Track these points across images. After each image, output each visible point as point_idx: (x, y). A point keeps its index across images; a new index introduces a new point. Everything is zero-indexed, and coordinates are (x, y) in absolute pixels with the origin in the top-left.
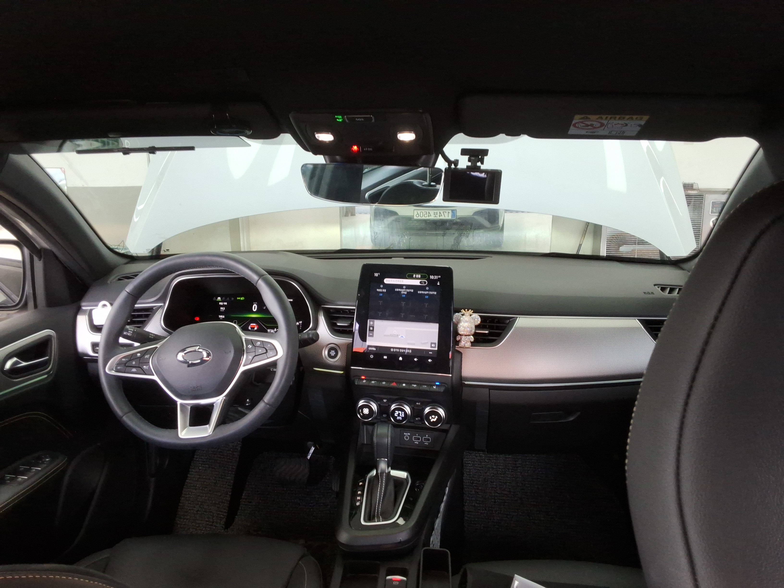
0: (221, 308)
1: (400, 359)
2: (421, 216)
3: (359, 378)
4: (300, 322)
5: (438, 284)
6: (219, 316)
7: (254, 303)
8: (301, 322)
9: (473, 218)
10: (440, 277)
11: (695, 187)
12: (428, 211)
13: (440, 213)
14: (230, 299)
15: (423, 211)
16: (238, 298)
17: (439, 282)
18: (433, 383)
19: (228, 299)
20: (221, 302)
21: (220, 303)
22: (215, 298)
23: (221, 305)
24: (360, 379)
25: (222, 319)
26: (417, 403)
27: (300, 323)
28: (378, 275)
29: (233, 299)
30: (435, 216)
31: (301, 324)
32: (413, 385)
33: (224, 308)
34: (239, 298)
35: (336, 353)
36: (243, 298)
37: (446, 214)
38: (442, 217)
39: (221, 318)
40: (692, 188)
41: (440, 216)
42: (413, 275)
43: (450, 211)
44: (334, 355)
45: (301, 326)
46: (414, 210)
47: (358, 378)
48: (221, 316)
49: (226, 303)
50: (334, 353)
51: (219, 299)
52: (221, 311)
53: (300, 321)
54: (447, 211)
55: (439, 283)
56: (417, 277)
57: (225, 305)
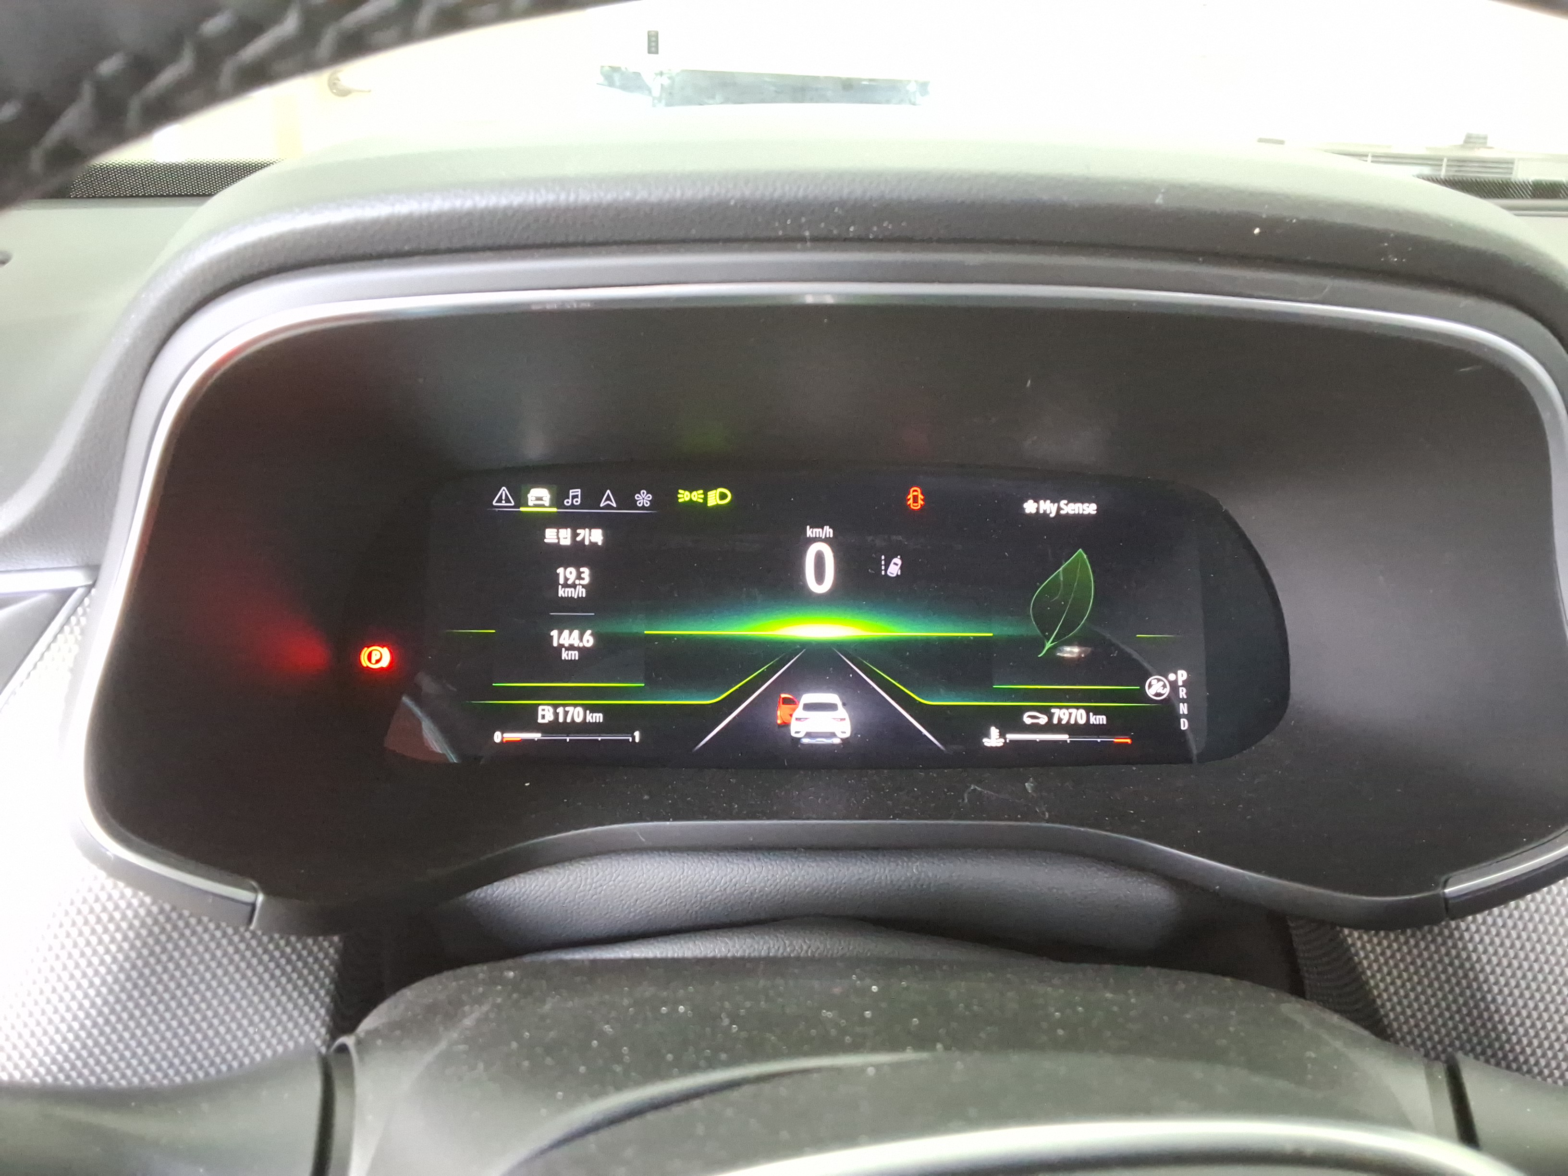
0: (560, 571)
4: (1172, 677)
6: (554, 633)
7: (810, 532)
8: (1182, 676)
14: (626, 500)
16: (684, 496)
19: (608, 500)
20: (557, 521)
21: (550, 535)
22: (504, 491)
23: (557, 547)
25: (574, 655)
27: (1174, 686)
29: (644, 499)
31: (1183, 693)
33: (586, 572)
34: (697, 496)
36: (723, 496)
39: (571, 648)
45: (1183, 709)
48: (566, 632)
49: (596, 536)
51: (539, 498)
52: (562, 592)
53: (1175, 670)
57: (593, 545)
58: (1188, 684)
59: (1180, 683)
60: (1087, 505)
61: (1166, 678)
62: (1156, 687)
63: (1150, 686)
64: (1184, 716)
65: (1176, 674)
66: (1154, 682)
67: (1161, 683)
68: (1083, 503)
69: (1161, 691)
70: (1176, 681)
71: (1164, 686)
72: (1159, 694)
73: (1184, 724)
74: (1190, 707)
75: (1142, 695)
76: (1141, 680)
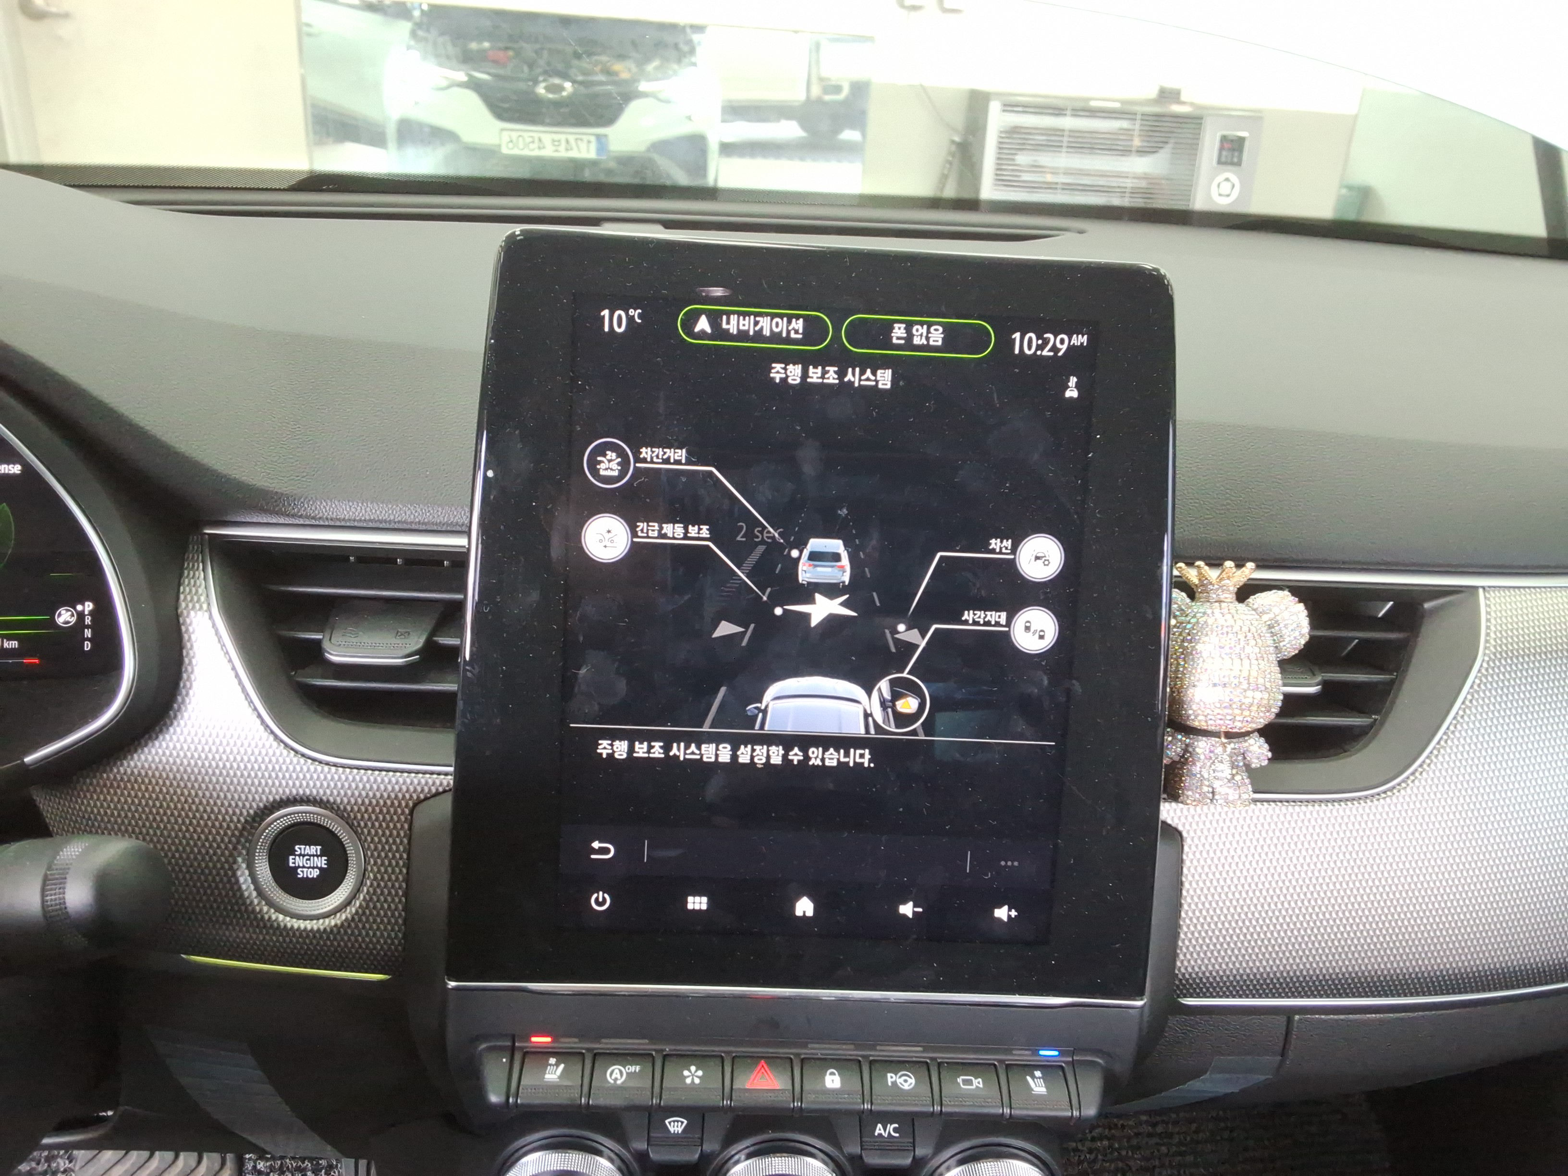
1: (799, 913)
2: (521, 146)
3: (513, 1050)
4: (79, 608)
5: (1072, 393)
9: (650, 160)
10: (1080, 340)
11: (1183, 98)
12: (536, 135)
13: (567, 142)
15: (525, 135)
17: (1073, 381)
18: (1021, 1055)
24: (518, 1057)
26: (879, 1129)
28: (630, 319)
30: (554, 148)
31: (88, 621)
32: (891, 1078)
35: (329, 862)
37: (583, 146)
38: (574, 154)
40: (1179, 98)
41: (567, 150)
42: (888, 327)
43: (593, 139)
44: (315, 873)
46: (502, 130)
47: (501, 1049)
50: (322, 862)
54: (585, 138)
55: (1077, 386)
56: (917, 341)
58: (91, 613)
59: (86, 613)
60: (12, 466)
61: (75, 608)
62: (65, 617)
63: (60, 615)
64: (88, 639)
65: (83, 605)
66: (63, 612)
67: (70, 613)
68: (8, 465)
69: (69, 619)
70: (83, 611)
71: (72, 615)
72: (67, 622)
73: (87, 646)
74: (93, 634)
75: (52, 623)
76: (52, 611)
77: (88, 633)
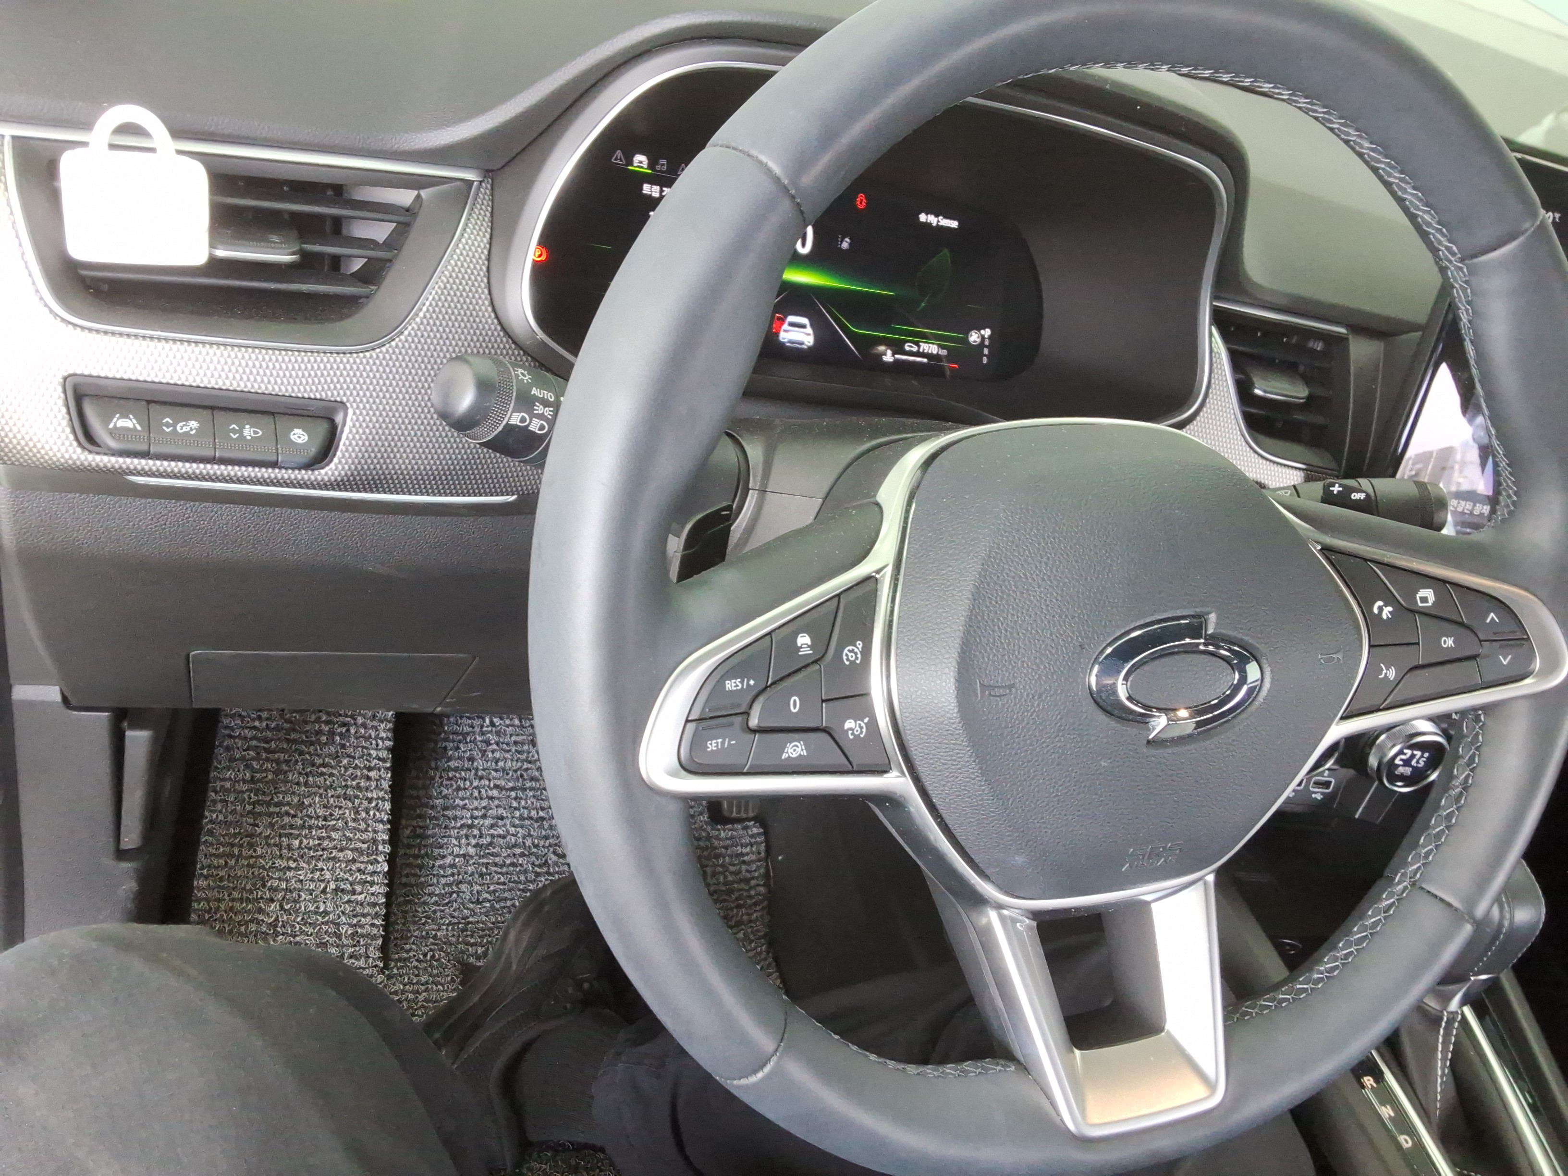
4: (982, 332)
8: (987, 332)
21: (646, 188)
27: (983, 338)
31: (987, 342)
51: (641, 162)
53: (984, 329)
58: (990, 337)
59: (986, 337)
60: (953, 221)
61: (980, 332)
63: (971, 336)
64: (986, 355)
66: (973, 334)
67: (977, 335)
68: (951, 220)
69: (976, 340)
70: (984, 335)
71: (978, 337)
72: (975, 342)
73: (985, 360)
74: (989, 351)
75: (966, 341)
76: (967, 333)
77: (986, 351)
